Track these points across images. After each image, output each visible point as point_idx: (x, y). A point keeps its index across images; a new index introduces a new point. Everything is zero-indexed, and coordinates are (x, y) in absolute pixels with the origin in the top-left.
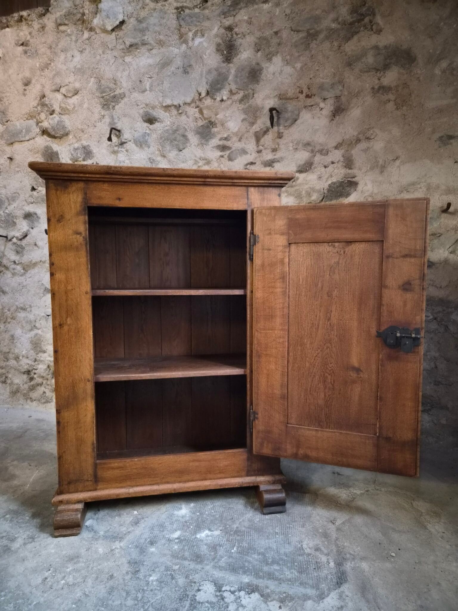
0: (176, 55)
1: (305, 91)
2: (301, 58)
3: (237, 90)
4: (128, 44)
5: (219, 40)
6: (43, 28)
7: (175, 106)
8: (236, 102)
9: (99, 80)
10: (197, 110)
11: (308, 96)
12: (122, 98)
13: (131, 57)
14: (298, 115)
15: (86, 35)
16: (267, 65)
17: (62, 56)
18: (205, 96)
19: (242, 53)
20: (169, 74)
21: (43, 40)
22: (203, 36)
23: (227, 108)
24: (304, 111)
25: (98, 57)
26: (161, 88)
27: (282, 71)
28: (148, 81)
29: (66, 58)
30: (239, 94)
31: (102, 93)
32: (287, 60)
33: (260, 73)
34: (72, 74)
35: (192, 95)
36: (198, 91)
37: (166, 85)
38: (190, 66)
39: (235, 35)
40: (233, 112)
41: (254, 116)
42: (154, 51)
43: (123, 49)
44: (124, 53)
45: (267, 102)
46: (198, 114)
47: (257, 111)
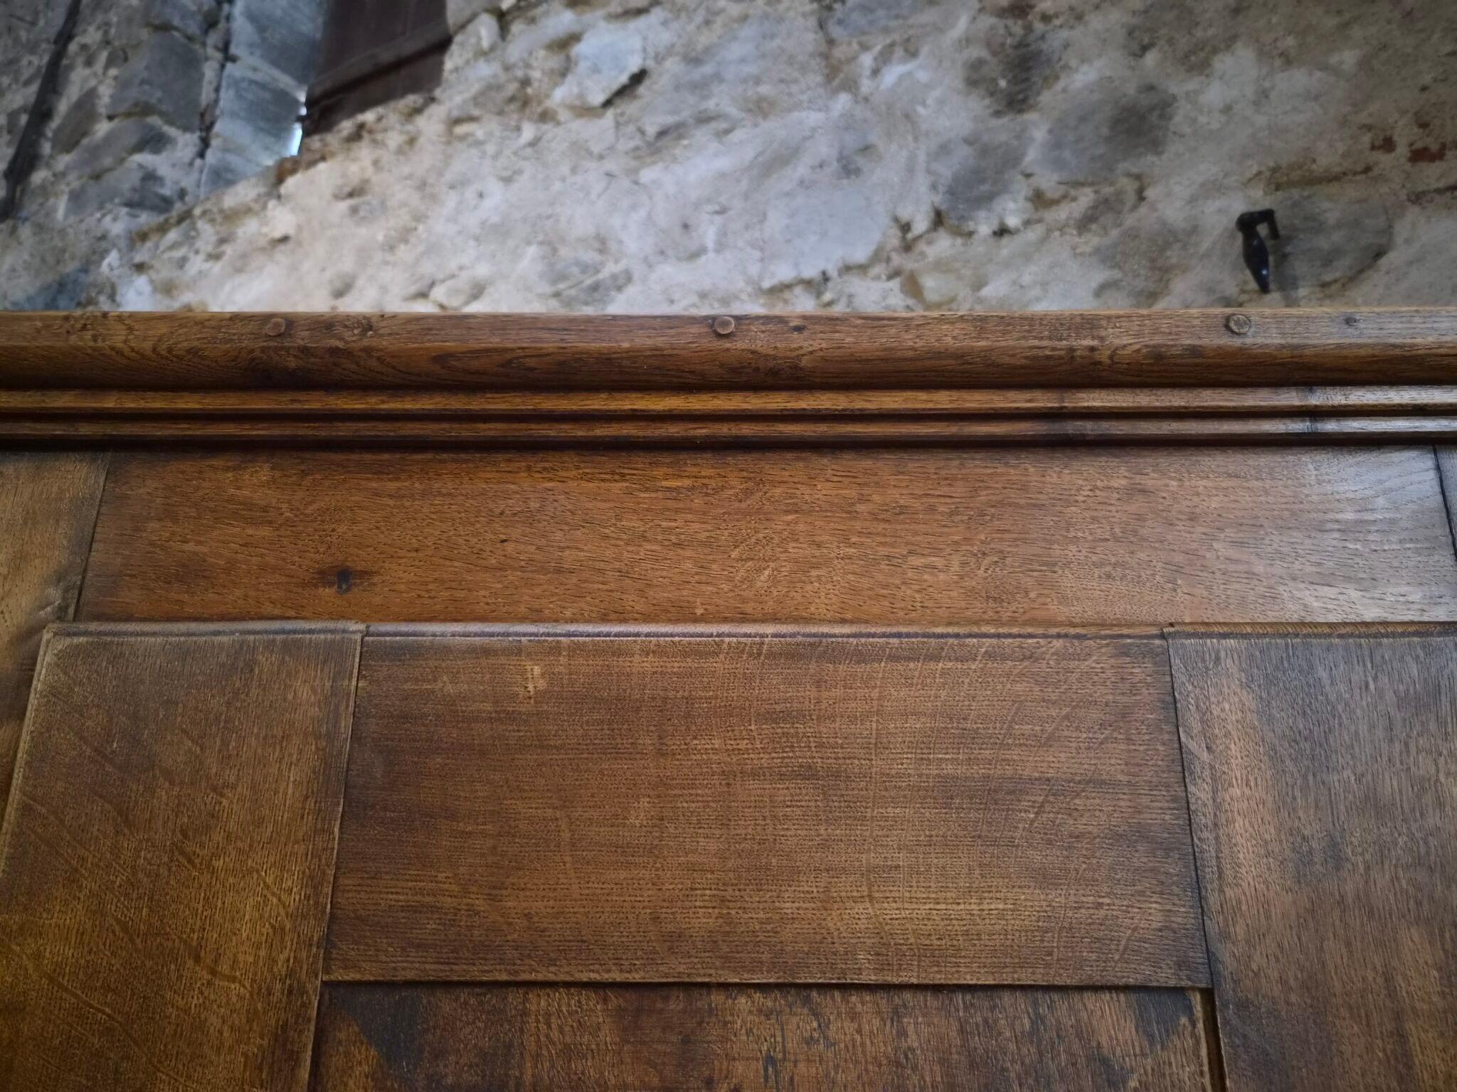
0: (814, 130)
1: (1405, 136)
2: (1357, 32)
3: (1063, 188)
4: (651, 130)
5: (977, 52)
6: (412, 141)
7: (808, 284)
8: (1061, 230)
9: (551, 246)
10: (895, 284)
11: (1419, 155)
12: (619, 289)
13: (661, 165)
14: (1388, 231)
15: (529, 132)
16: (1193, 84)
17: (451, 200)
18: (928, 231)
19: (1077, 70)
20: (788, 188)
21: (406, 170)
22: (912, 54)
23: (1027, 257)
24: (1413, 212)
25: (557, 186)
26: (757, 234)
27: (1265, 94)
28: (712, 222)
29: (460, 202)
30: (1074, 199)
31: (554, 282)
32: (1282, 54)
33: (1162, 116)
34: (472, 243)
35: (876, 237)
36: (896, 220)
37: (776, 221)
38: (866, 149)
39: (1039, 27)
40: (1051, 267)
41: (1152, 269)
42: (738, 135)
43: (637, 148)
44: (637, 158)
45: (1211, 206)
46: (901, 296)
47: (1167, 246)
